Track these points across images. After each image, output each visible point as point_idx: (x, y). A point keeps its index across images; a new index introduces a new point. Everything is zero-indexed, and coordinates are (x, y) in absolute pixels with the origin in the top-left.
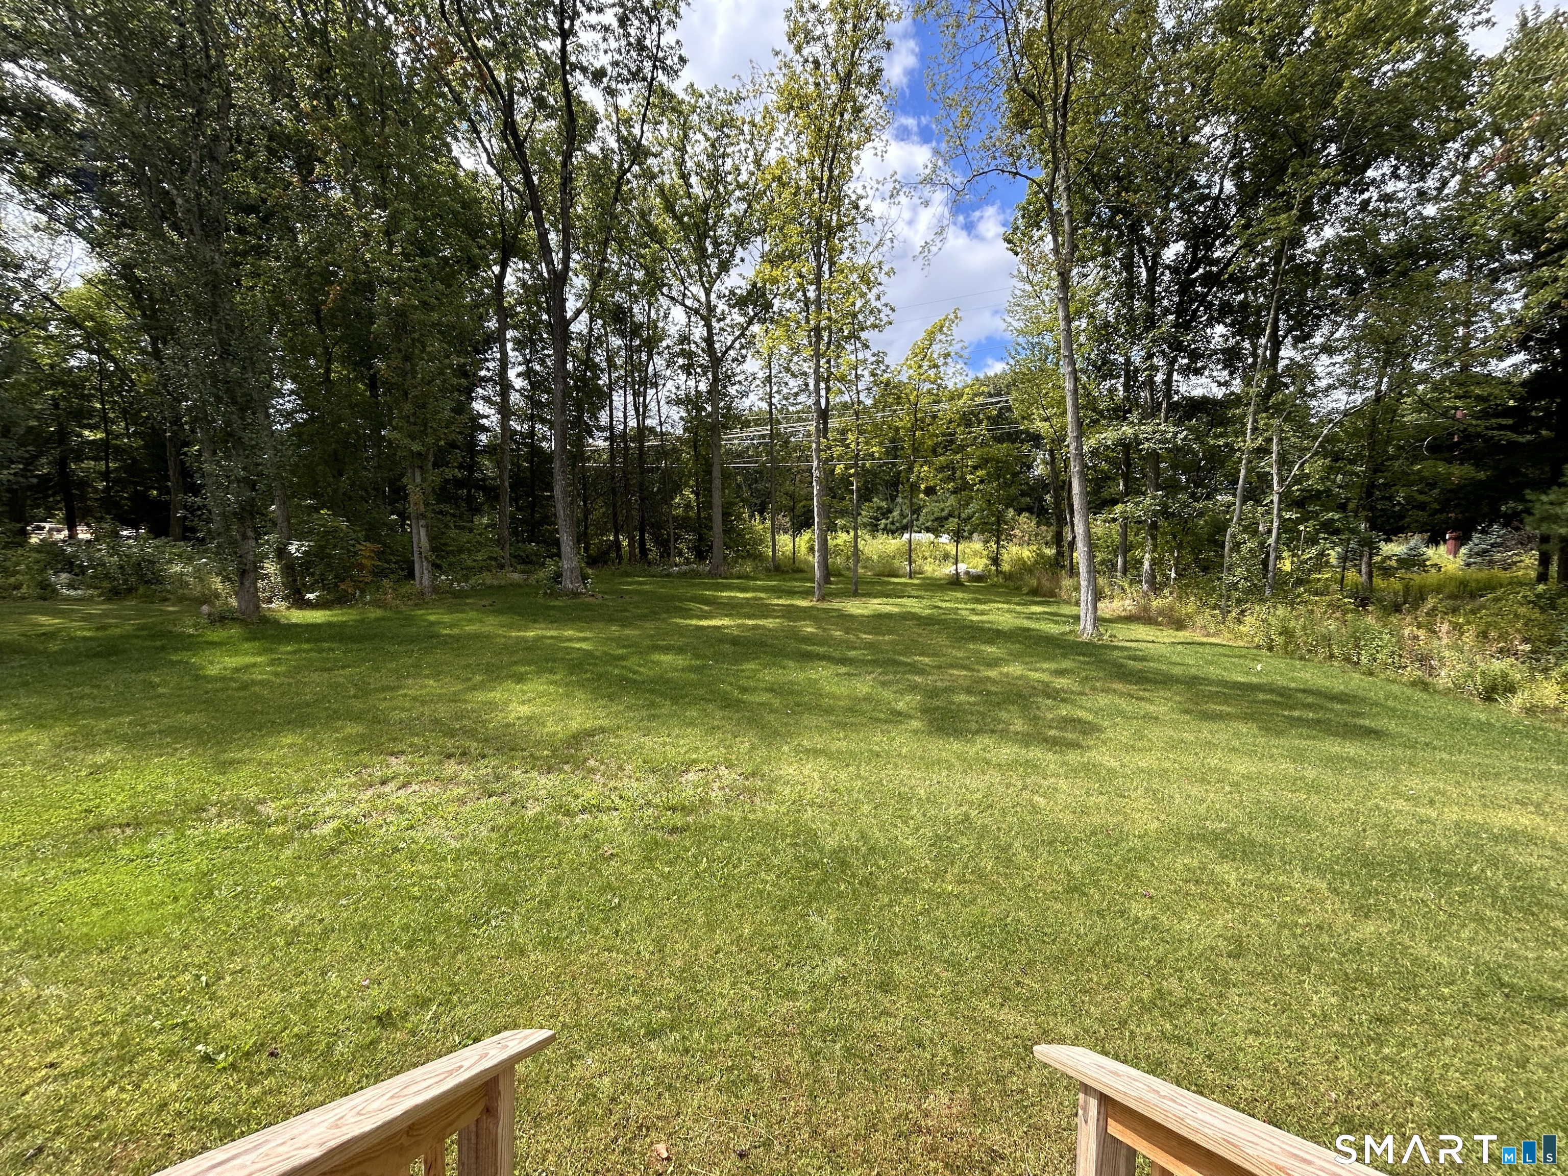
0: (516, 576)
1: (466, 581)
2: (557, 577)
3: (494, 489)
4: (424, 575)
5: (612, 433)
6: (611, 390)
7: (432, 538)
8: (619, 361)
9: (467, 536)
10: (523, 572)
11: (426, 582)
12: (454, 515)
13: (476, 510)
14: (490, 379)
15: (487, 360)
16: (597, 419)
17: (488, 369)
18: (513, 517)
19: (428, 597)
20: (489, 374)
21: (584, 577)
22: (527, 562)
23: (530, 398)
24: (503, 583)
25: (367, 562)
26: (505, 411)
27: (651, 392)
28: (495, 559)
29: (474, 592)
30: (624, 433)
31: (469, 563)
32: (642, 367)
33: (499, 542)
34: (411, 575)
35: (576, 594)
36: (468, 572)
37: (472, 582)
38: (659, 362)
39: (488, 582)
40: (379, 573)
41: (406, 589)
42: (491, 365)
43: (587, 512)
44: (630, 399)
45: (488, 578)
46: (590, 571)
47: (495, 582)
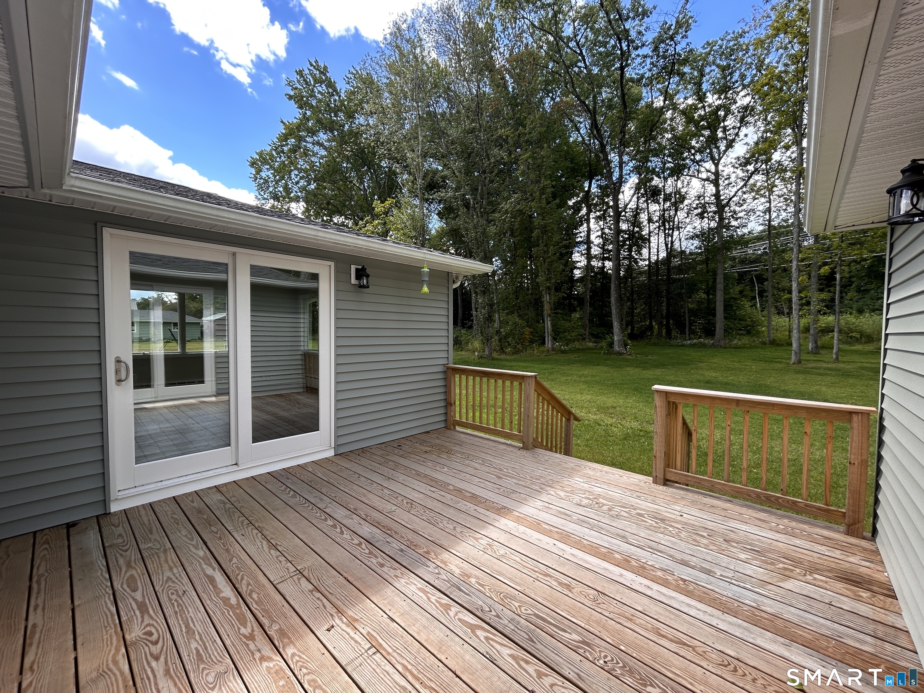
0: (591, 344)
1: (567, 346)
2: (611, 344)
3: (583, 299)
4: (549, 344)
5: (650, 262)
6: (650, 236)
7: (553, 325)
8: (655, 219)
9: (567, 324)
10: (595, 342)
11: (550, 346)
12: (561, 314)
13: (575, 311)
14: (582, 242)
15: (580, 232)
16: (641, 254)
17: (581, 237)
18: (591, 313)
19: (551, 352)
20: (581, 240)
21: (626, 345)
22: (597, 337)
23: (603, 248)
24: (584, 347)
25: (527, 337)
26: (589, 257)
27: (676, 233)
28: (581, 335)
29: (571, 351)
30: (657, 261)
31: (569, 337)
32: (671, 219)
33: (583, 327)
34: (543, 343)
35: (620, 354)
36: (568, 342)
37: (570, 346)
38: (681, 215)
39: (577, 347)
40: (532, 342)
41: (542, 348)
42: (582, 235)
43: (632, 308)
44: (662, 240)
45: (577, 345)
46: (629, 342)
47: (581, 347)
